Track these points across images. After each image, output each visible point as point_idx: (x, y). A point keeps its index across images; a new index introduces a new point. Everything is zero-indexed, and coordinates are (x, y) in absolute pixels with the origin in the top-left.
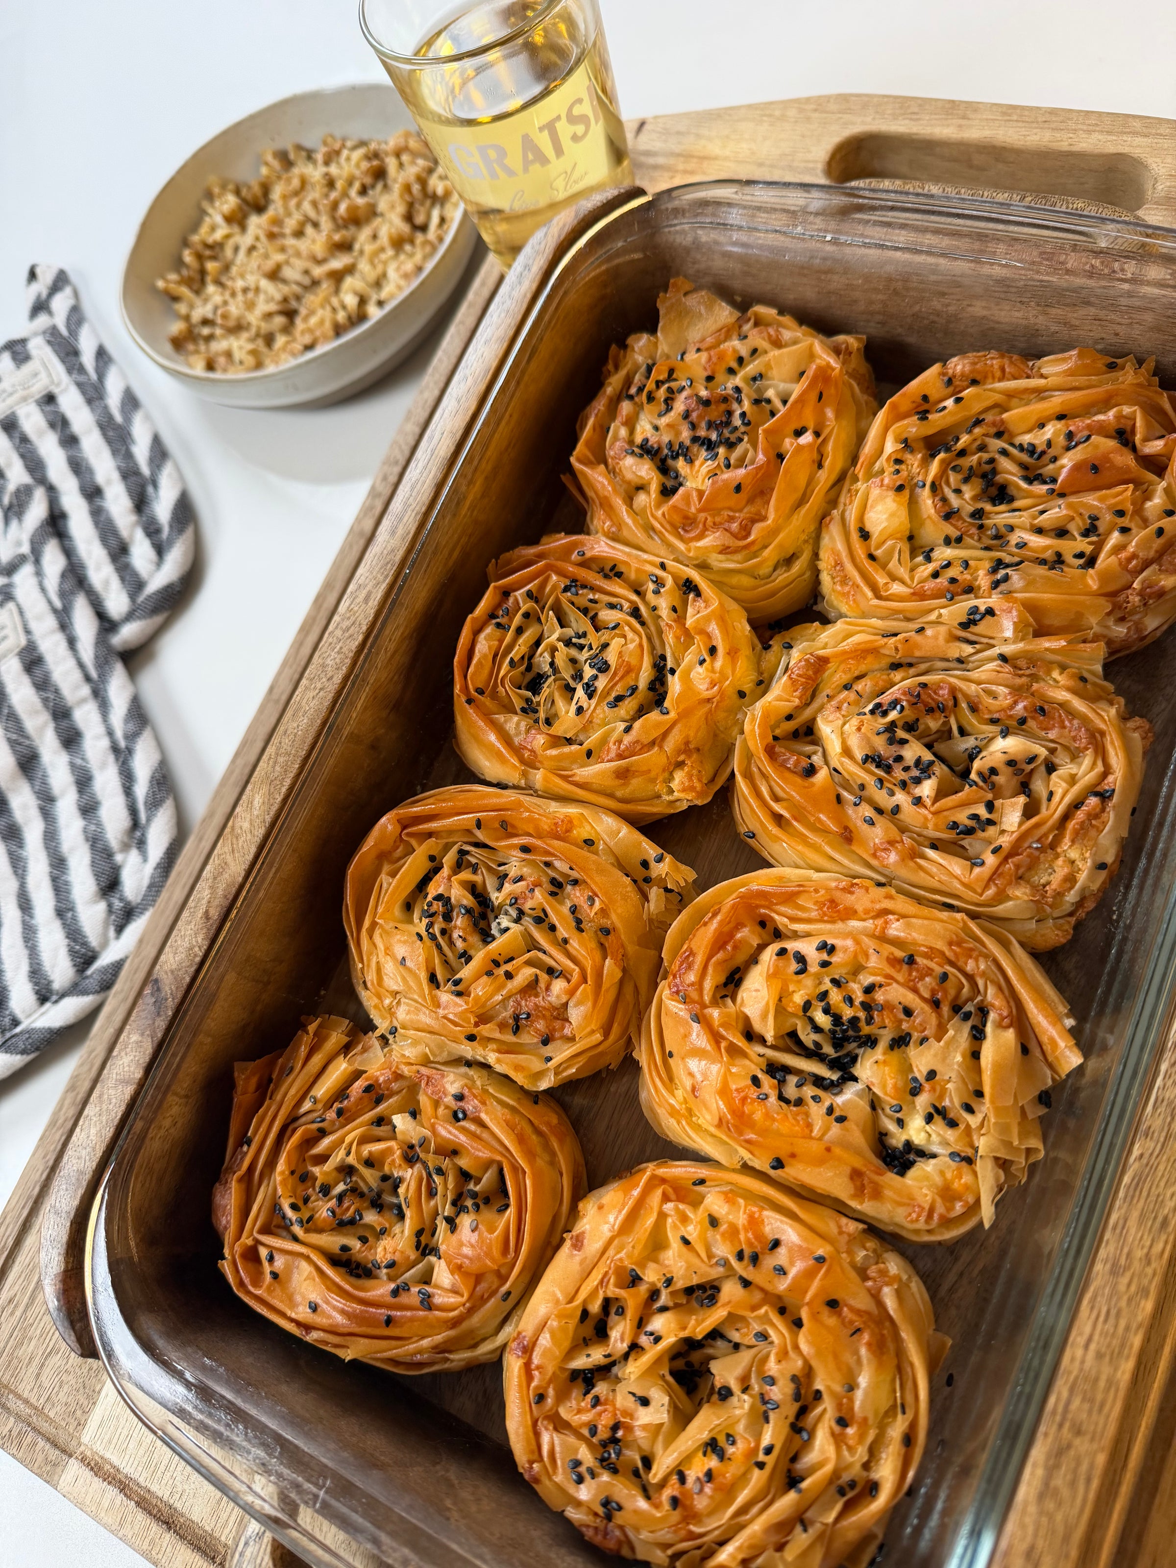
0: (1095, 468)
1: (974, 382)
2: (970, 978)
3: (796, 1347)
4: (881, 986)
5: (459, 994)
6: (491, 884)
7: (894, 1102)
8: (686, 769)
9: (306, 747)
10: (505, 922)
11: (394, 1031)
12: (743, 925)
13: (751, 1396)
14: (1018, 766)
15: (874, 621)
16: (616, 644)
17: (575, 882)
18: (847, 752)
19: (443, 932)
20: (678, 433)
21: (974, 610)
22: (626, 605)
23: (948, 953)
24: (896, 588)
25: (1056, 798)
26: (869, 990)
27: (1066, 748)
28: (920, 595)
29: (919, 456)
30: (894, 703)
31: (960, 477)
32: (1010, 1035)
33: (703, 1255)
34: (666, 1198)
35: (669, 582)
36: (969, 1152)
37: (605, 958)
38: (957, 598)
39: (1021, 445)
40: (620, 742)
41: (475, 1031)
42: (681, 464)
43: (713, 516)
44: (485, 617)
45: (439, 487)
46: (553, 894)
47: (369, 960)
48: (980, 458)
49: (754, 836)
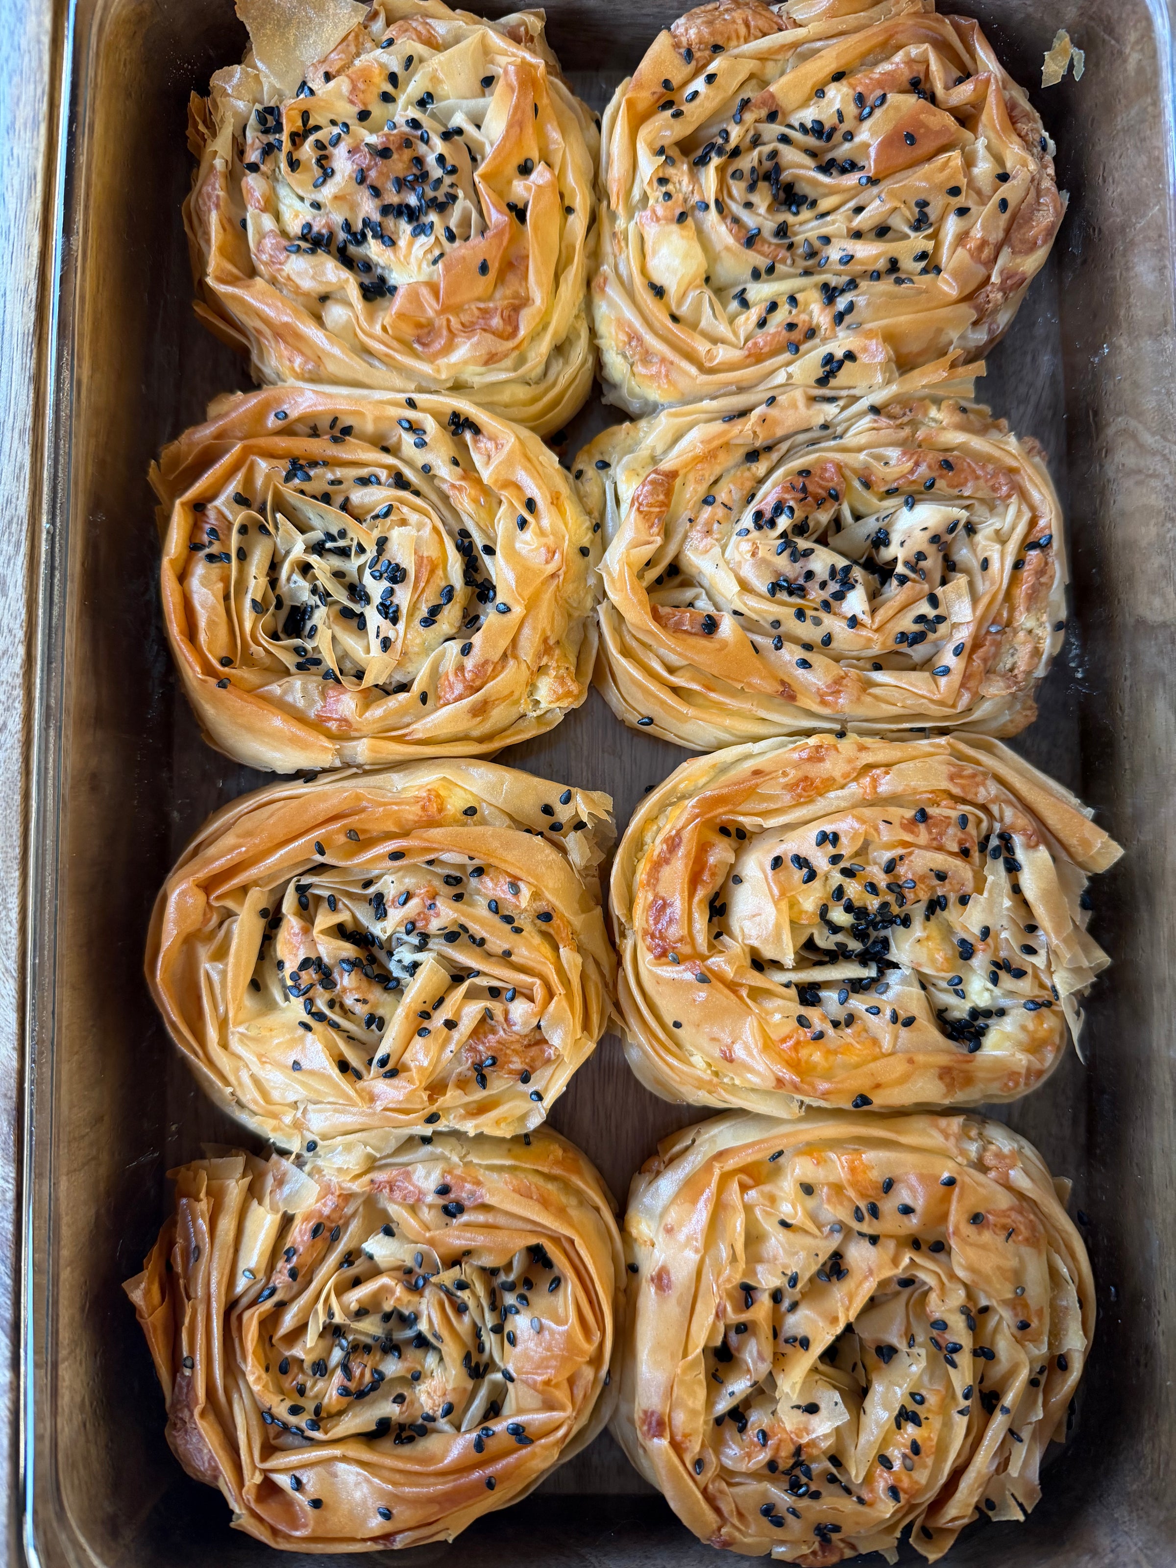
0: (911, 138)
1: (717, 49)
2: (984, 808)
3: (952, 1276)
4: (901, 858)
5: (392, 1074)
6: (365, 917)
7: (950, 975)
8: (553, 673)
9: (17, 842)
10: (406, 955)
11: (312, 1147)
12: (712, 845)
13: (921, 1346)
14: (943, 539)
15: (707, 404)
16: (397, 535)
17: (479, 871)
18: (745, 587)
19: (331, 1004)
20: (354, 207)
21: (829, 359)
22: (383, 475)
23: (956, 791)
24: (722, 354)
25: (995, 565)
26: (890, 867)
27: (982, 501)
28: (757, 357)
29: (685, 167)
30: (778, 509)
31: (743, 185)
32: (1043, 853)
33: (815, 1231)
34: (744, 1188)
35: (430, 425)
36: (1046, 995)
37: (556, 948)
38: (803, 348)
39: (802, 125)
40: (461, 668)
41: (434, 1108)
42: (374, 249)
43: (457, 315)
44: (185, 552)
45: (38, 379)
46: (458, 897)
47: (238, 1079)
48: (760, 154)
49: (651, 721)
